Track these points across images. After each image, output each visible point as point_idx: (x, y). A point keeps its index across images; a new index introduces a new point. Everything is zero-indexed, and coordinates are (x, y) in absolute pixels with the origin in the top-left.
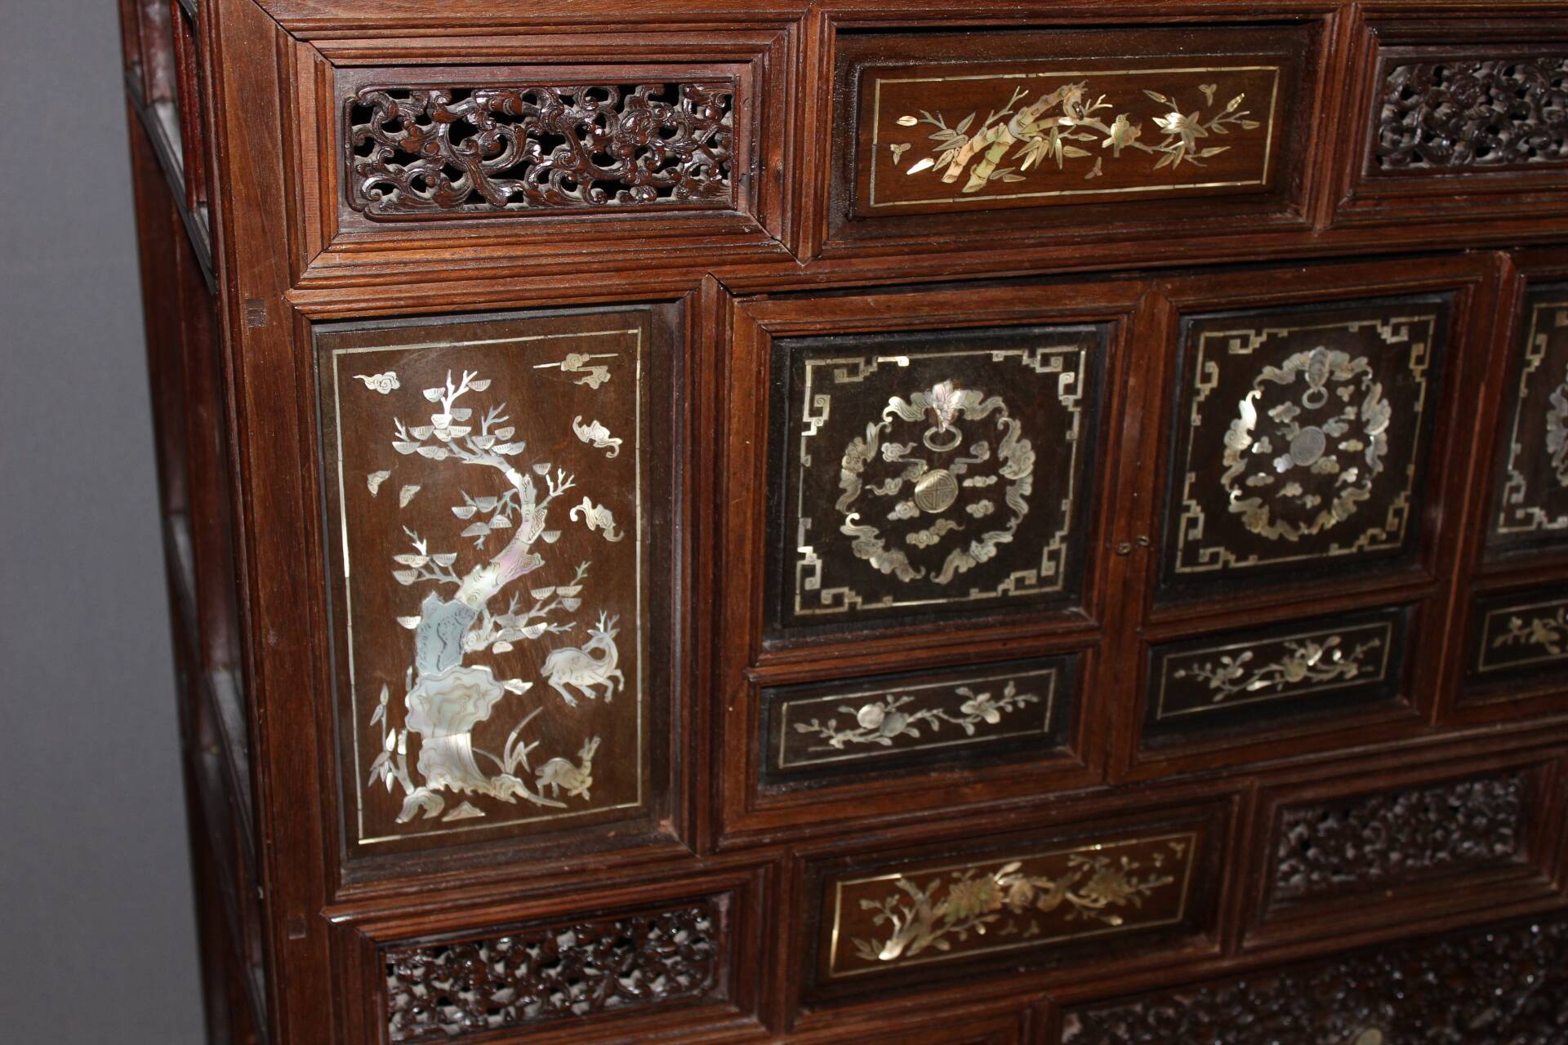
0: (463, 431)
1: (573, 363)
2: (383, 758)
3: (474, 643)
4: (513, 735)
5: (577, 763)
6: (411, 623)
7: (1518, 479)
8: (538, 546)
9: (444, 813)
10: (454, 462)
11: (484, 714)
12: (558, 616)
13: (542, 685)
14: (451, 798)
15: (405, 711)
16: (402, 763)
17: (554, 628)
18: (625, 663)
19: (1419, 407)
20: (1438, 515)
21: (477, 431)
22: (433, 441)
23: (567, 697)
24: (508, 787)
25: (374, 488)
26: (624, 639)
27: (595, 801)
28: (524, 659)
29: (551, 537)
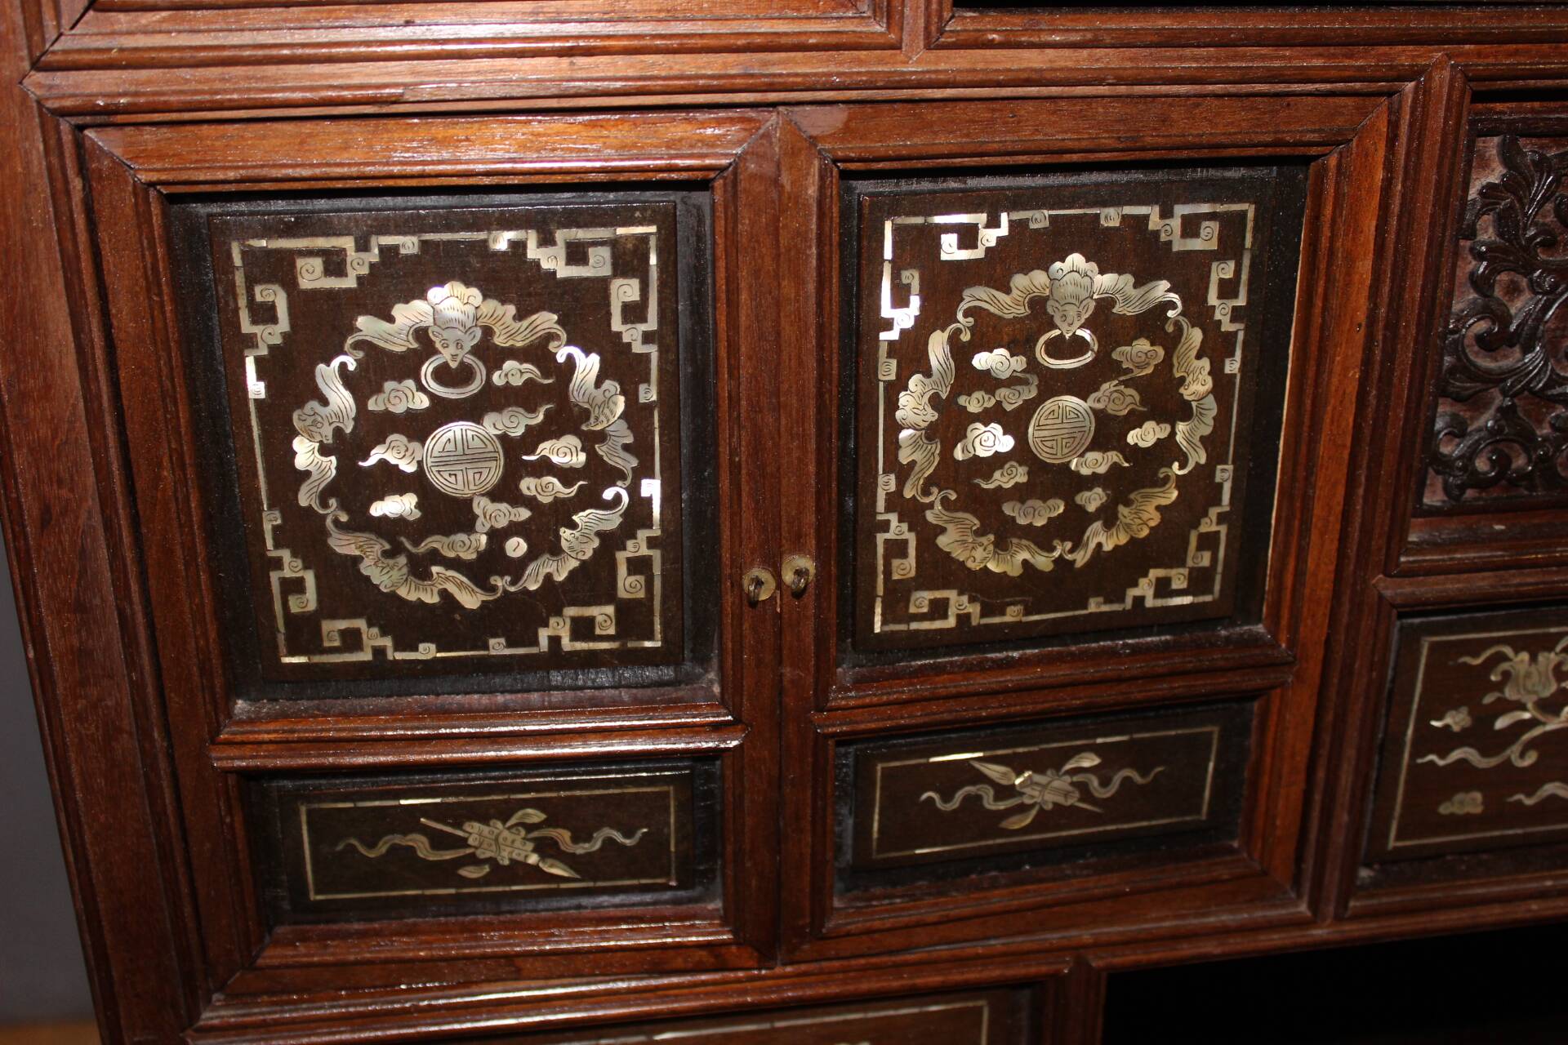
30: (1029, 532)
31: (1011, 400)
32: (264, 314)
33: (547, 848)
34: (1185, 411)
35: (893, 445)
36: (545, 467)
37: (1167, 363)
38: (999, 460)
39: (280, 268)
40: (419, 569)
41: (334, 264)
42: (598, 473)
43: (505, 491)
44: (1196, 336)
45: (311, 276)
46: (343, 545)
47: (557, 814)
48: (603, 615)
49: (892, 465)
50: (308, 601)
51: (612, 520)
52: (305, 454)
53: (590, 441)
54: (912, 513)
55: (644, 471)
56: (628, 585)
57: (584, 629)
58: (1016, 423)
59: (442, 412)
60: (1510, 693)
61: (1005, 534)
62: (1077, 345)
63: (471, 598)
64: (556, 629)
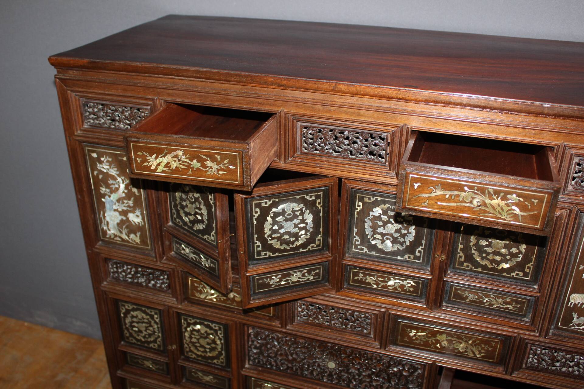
0: (108, 167)
1: (125, 159)
2: (103, 224)
3: (115, 207)
4: (124, 227)
5: (137, 236)
6: (103, 200)
7: (357, 238)
8: (124, 192)
9: (114, 238)
10: (108, 173)
11: (118, 221)
12: (129, 206)
13: (128, 219)
14: (115, 235)
15: (105, 217)
16: (106, 225)
17: (128, 209)
18: (143, 219)
19: (321, 215)
20: (330, 241)
21: (110, 168)
22: (103, 168)
23: (133, 223)
24: (124, 236)
25: (95, 174)
26: (142, 214)
27: (141, 245)
28: (124, 213)
29: (126, 191)
30: (201, 351)
31: (197, 337)
32: (123, 309)
33: (153, 366)
34: (217, 345)
35: (185, 338)
36: (149, 330)
37: (214, 339)
38: (196, 343)
39: (124, 306)
40: (138, 336)
41: (129, 307)
42: (155, 332)
43: (146, 331)
44: (217, 337)
45: (127, 307)
46: (131, 331)
47: (153, 363)
50: (128, 335)
51: (156, 337)
52: (127, 322)
53: (154, 329)
54: (188, 345)
55: (159, 333)
56: (158, 343)
57: (154, 346)
58: (198, 339)
59: (139, 322)
60: (265, 388)
61: (198, 350)
62: (203, 334)
63: (143, 340)
64: (151, 345)
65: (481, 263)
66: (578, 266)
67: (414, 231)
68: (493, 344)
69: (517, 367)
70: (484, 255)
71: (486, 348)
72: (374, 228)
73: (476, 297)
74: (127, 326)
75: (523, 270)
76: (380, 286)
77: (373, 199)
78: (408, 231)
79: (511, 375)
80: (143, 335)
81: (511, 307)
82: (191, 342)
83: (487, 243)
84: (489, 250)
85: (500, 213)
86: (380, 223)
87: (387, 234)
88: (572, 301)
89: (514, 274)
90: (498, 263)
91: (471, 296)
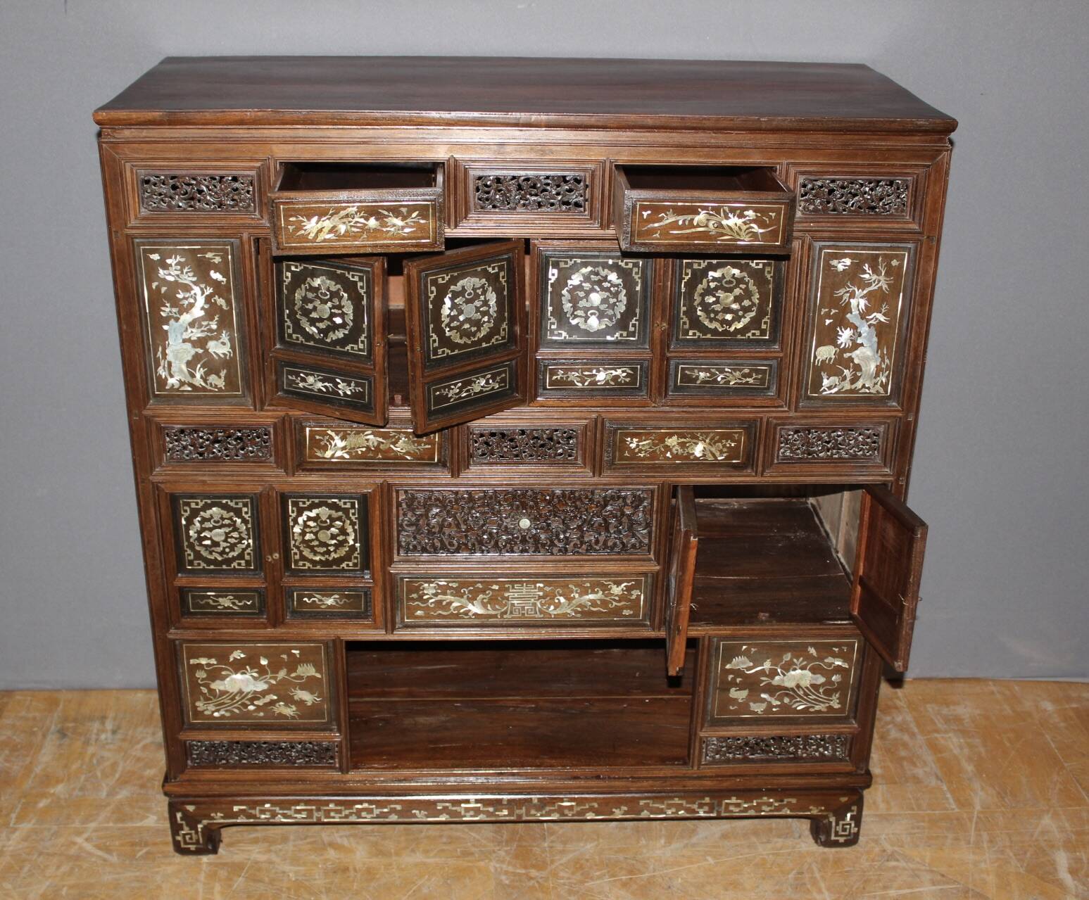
0: (179, 273)
1: (209, 255)
2: (161, 368)
3: (186, 336)
4: (199, 366)
5: (220, 377)
6: (165, 327)
7: (553, 320)
8: (203, 308)
9: (180, 387)
10: (176, 281)
11: (190, 358)
12: (211, 330)
13: (206, 351)
14: (182, 383)
15: (166, 354)
16: (166, 369)
17: (209, 334)
18: (233, 347)
19: (505, 293)
20: (518, 329)
21: (182, 273)
22: (170, 274)
23: (215, 356)
24: (198, 381)
25: (154, 287)
26: (232, 340)
27: (226, 390)
28: (201, 343)
29: (207, 306)
30: (319, 553)
31: (314, 530)
32: (186, 511)
33: (234, 604)
34: (348, 534)
35: (293, 536)
36: (232, 537)
37: (343, 526)
38: (313, 540)
39: (188, 504)
40: (211, 553)
41: (197, 504)
42: (241, 539)
43: (225, 541)
44: (348, 522)
45: (193, 506)
46: (198, 548)
47: (236, 597)
48: (243, 562)
49: (293, 539)
50: (191, 557)
51: (244, 546)
52: (191, 533)
53: (240, 533)
54: (298, 548)
55: (249, 538)
56: (247, 557)
57: (239, 564)
58: (316, 534)
59: (215, 528)
60: (425, 592)
61: (316, 553)
62: (326, 522)
63: (220, 558)
64: (234, 564)
65: (710, 327)
66: (820, 311)
67: (625, 298)
68: (736, 436)
69: (768, 464)
70: (712, 315)
71: (728, 445)
72: (574, 301)
73: (708, 374)
74: (192, 540)
75: (759, 328)
76: (586, 384)
77: (570, 263)
78: (617, 299)
79: (762, 475)
80: (220, 549)
81: (751, 380)
82: (304, 541)
83: (714, 299)
84: (717, 307)
85: (738, 234)
86: (582, 294)
87: (592, 308)
88: (818, 358)
89: (750, 334)
90: (730, 323)
91: (702, 375)
